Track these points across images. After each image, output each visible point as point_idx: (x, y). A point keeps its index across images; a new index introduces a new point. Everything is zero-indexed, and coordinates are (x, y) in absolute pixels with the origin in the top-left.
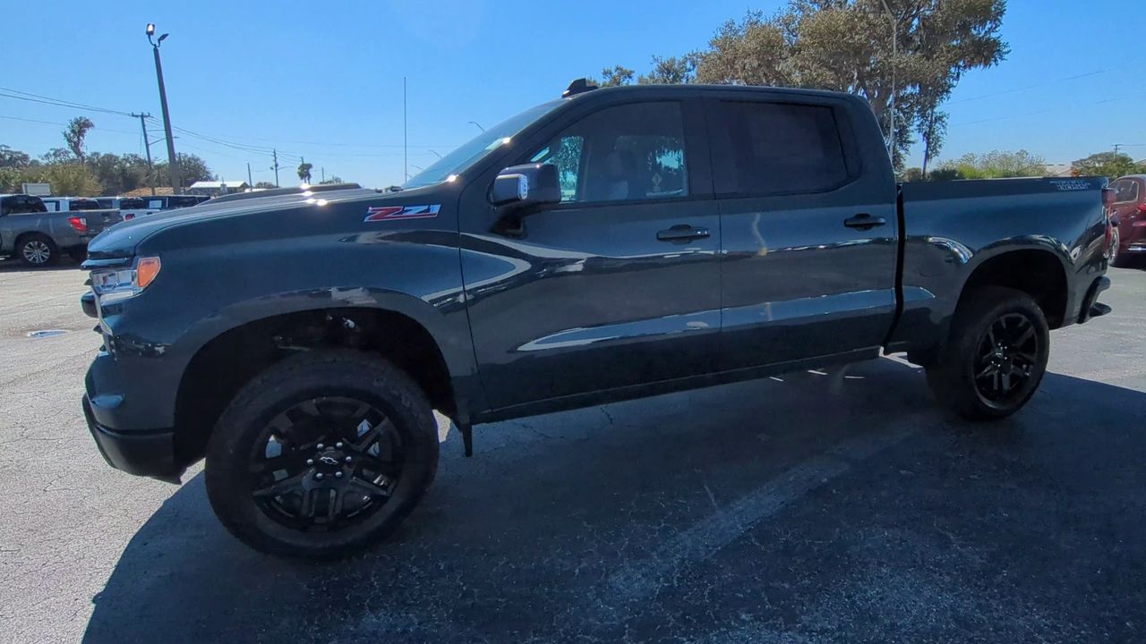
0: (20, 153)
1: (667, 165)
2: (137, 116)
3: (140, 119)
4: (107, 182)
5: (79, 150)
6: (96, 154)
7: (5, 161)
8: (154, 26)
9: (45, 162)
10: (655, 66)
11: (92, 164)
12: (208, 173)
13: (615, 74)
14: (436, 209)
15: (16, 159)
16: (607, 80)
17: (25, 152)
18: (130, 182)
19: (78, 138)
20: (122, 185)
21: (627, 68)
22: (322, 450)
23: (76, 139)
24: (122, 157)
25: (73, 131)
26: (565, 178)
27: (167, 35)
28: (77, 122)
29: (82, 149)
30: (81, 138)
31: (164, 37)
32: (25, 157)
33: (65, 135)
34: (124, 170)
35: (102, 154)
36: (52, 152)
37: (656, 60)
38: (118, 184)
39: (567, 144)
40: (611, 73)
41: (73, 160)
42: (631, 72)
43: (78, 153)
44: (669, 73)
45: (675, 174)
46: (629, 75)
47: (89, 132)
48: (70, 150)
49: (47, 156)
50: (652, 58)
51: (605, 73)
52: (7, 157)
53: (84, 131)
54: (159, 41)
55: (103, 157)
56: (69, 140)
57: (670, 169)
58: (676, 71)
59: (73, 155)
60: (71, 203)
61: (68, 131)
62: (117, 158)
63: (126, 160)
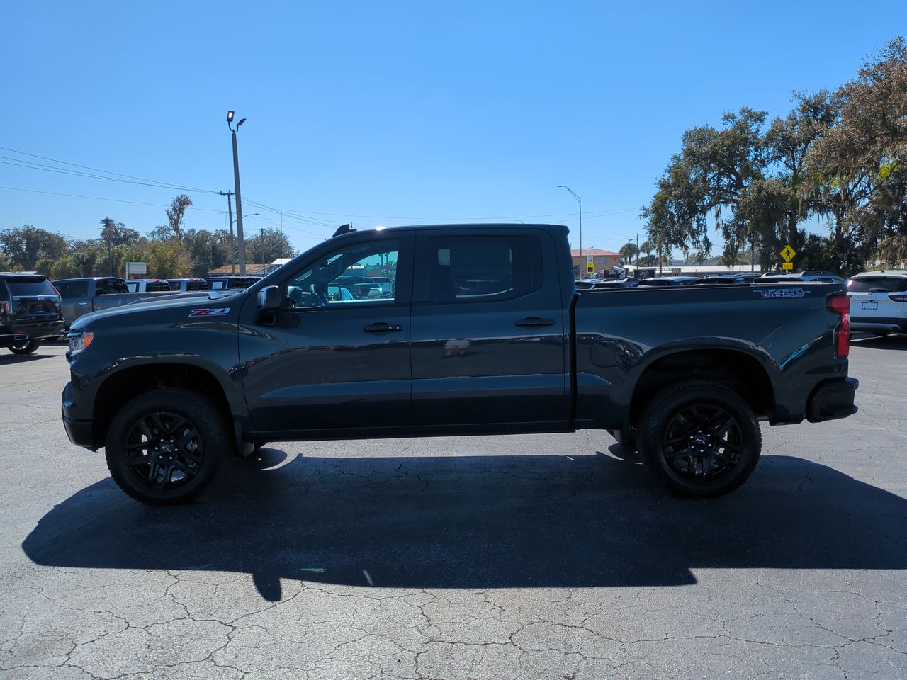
0: (132, 231)
1: (813, 233)
2: (224, 194)
3: (227, 197)
4: (200, 260)
5: (178, 228)
6: (192, 231)
7: (120, 239)
8: (233, 112)
9: (150, 239)
10: (796, 104)
11: (187, 240)
12: (290, 248)
13: (740, 117)
14: (227, 310)
15: (129, 237)
16: (730, 126)
17: (136, 230)
18: (218, 258)
19: (178, 216)
20: (211, 262)
21: (757, 109)
22: (163, 443)
23: (176, 217)
24: (213, 233)
25: (174, 209)
26: (669, 253)
27: (245, 119)
28: (179, 200)
29: (181, 226)
30: (181, 215)
31: (242, 121)
32: (136, 234)
33: (168, 213)
34: (214, 247)
35: (197, 231)
36: (157, 230)
37: (797, 96)
38: (209, 260)
39: (672, 210)
40: (734, 117)
41: (173, 237)
42: (764, 113)
43: (177, 230)
44: (816, 111)
45: (824, 244)
46: (759, 118)
47: (188, 209)
48: (171, 227)
49: (152, 233)
50: (792, 95)
51: (726, 118)
52: (122, 235)
53: (184, 209)
54: (237, 126)
55: (197, 234)
56: (171, 218)
57: (818, 239)
58: (827, 108)
59: (173, 232)
60: (148, 285)
61: (171, 210)
62: (210, 234)
63: (217, 236)
